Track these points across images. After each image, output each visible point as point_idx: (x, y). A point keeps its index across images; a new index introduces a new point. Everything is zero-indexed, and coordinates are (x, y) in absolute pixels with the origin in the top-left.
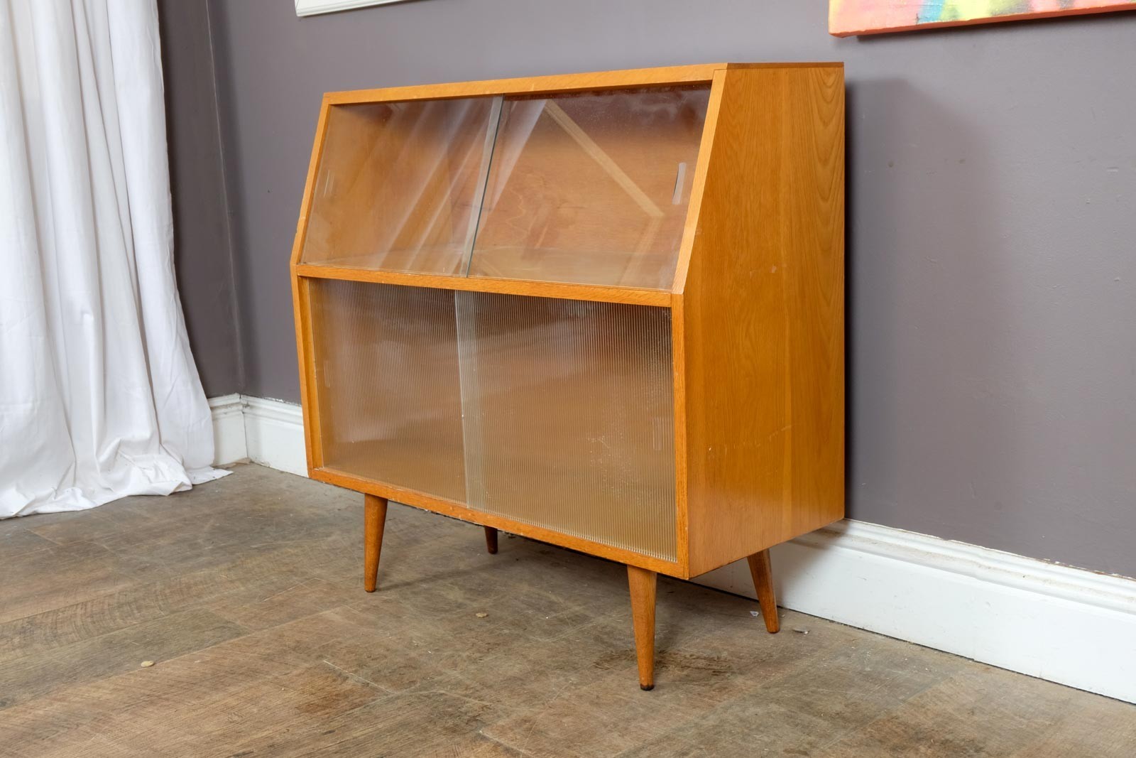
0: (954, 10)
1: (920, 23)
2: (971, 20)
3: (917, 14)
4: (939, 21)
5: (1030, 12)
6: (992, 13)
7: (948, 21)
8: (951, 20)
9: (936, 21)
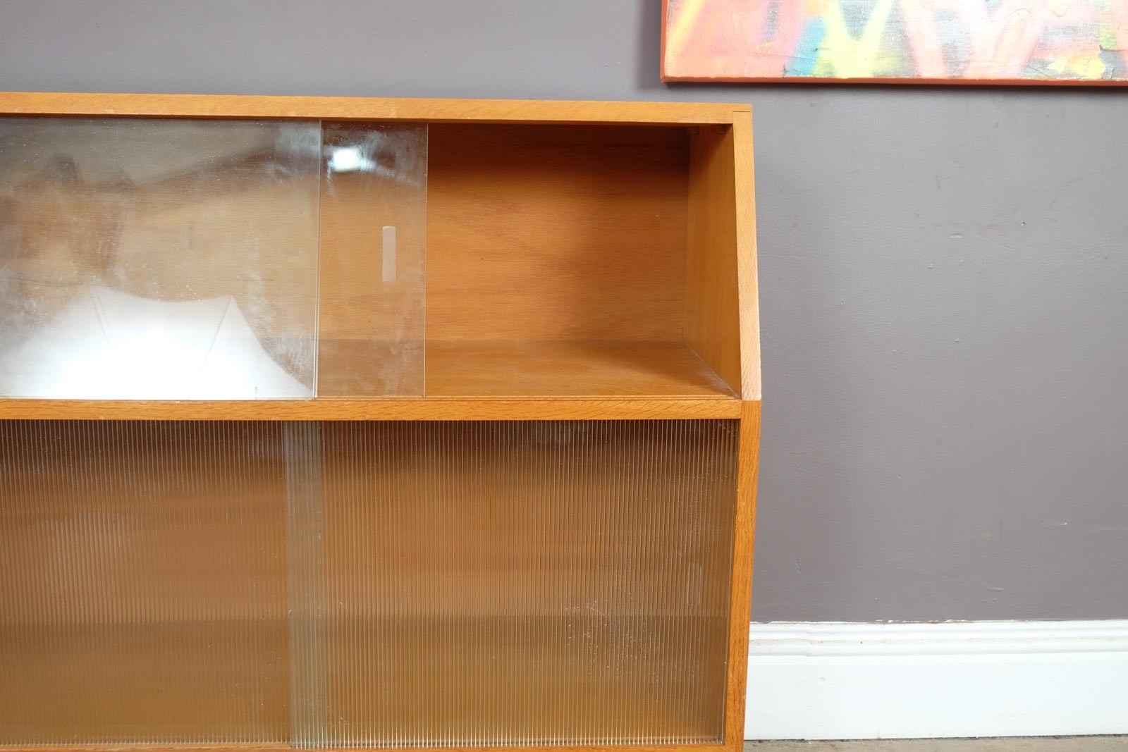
0: (829, 65)
1: (789, 75)
2: (849, 79)
3: (784, 66)
4: (812, 76)
5: (916, 77)
6: (874, 74)
7: (823, 76)
8: (826, 76)
9: (808, 76)
